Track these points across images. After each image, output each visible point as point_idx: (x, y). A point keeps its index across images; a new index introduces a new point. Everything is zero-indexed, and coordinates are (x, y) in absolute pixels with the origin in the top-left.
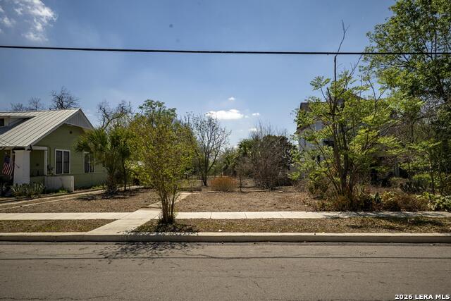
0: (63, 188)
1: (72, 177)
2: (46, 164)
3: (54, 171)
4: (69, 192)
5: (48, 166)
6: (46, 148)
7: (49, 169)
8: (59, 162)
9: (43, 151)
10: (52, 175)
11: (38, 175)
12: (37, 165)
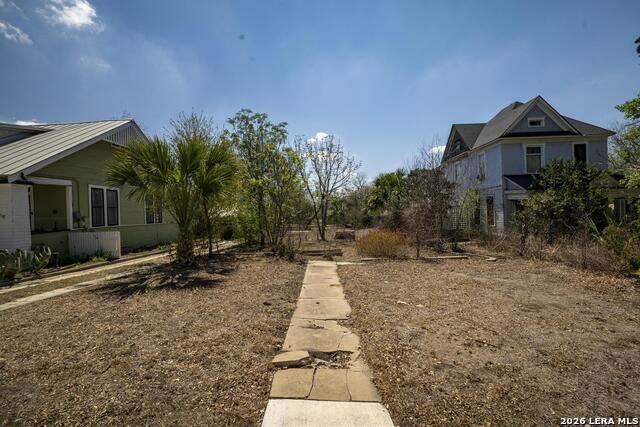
0: (100, 254)
1: (118, 234)
2: (70, 210)
3: (89, 223)
4: (112, 260)
5: (74, 215)
6: (69, 183)
7: (77, 218)
8: (97, 207)
9: (64, 187)
10: (85, 230)
11: (55, 230)
12: (55, 212)
